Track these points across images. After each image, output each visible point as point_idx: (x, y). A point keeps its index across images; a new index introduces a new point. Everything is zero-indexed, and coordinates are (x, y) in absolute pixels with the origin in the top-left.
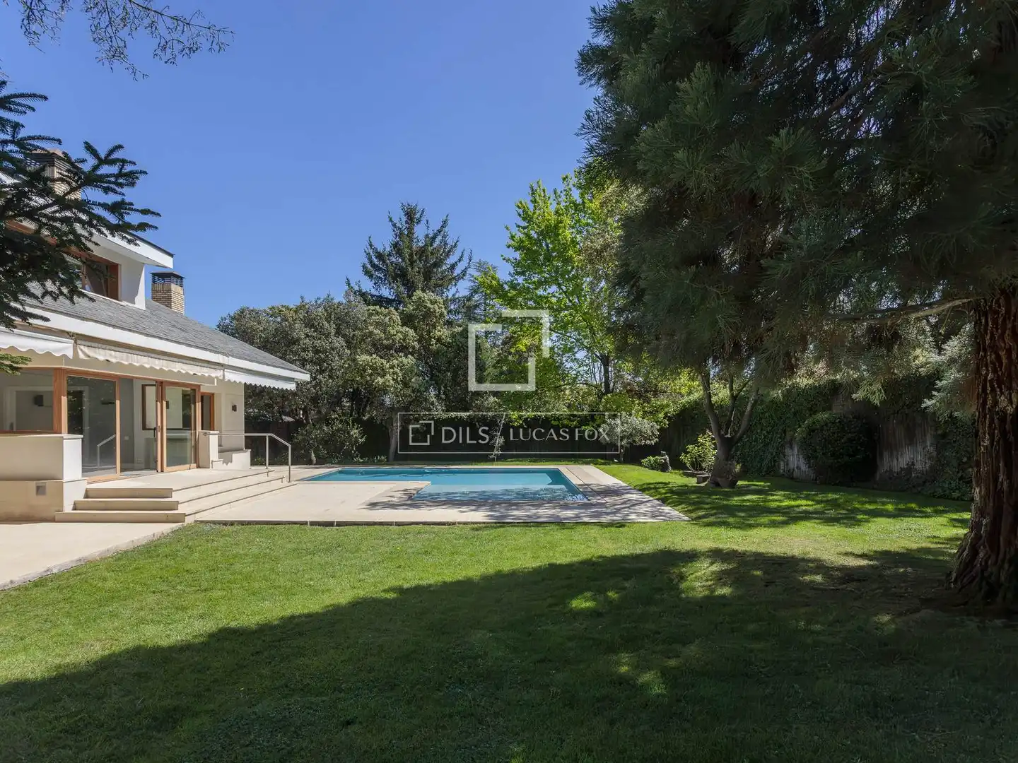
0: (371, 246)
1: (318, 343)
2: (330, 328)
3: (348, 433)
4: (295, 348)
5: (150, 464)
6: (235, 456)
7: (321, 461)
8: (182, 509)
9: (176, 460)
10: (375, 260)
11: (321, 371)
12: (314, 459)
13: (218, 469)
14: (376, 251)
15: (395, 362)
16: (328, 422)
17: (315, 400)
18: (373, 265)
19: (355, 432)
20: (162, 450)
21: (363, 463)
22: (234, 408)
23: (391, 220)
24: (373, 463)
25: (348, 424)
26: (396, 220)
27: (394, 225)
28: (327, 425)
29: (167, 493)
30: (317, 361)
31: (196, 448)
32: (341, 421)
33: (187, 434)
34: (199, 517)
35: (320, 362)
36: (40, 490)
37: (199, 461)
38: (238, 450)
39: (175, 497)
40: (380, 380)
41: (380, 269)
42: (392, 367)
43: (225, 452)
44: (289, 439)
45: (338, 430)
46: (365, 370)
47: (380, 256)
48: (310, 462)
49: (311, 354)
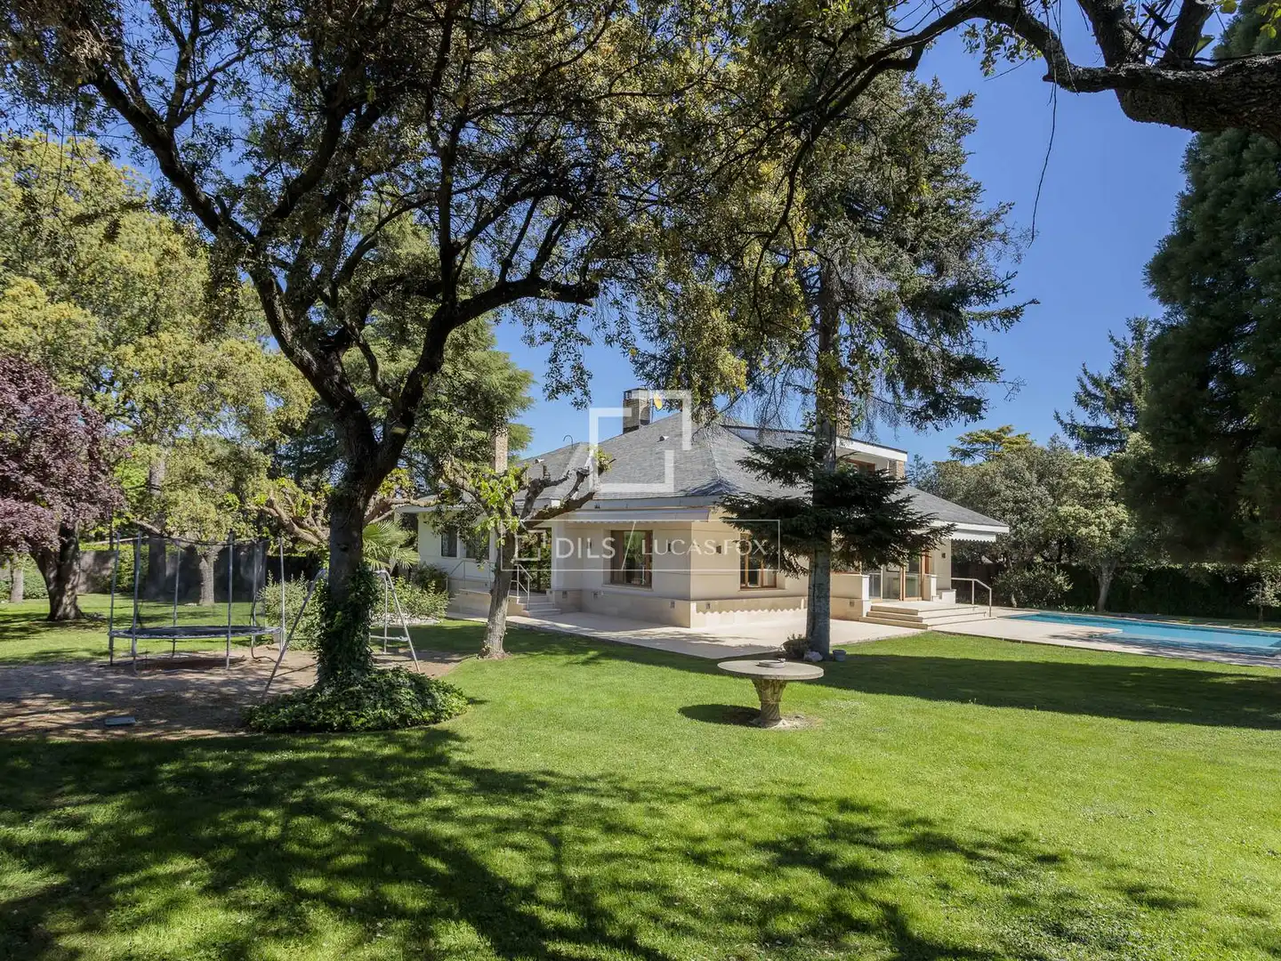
0: (1086, 373)
1: (1019, 494)
2: (1032, 477)
3: (1052, 580)
4: (996, 498)
5: (896, 596)
6: (945, 594)
7: (1021, 605)
8: (924, 622)
9: (910, 594)
10: (1090, 387)
11: (1023, 520)
12: (1014, 602)
13: (935, 602)
14: (1091, 378)
15: (1103, 512)
16: (1030, 566)
17: (1016, 545)
18: (1089, 394)
19: (1059, 579)
20: (903, 586)
21: (1069, 611)
22: (944, 555)
23: (1112, 339)
24: (1080, 611)
25: (1052, 570)
26: (1119, 339)
27: (1117, 344)
28: (1029, 570)
29: (915, 612)
30: (1020, 510)
31: (922, 585)
32: (1045, 567)
33: (915, 576)
34: (935, 628)
35: (1020, 512)
36: (852, 604)
37: (924, 596)
38: (946, 589)
39: (920, 615)
40: (1083, 531)
41: (1096, 397)
42: (1099, 517)
43: (940, 589)
44: (989, 582)
45: (1040, 576)
46: (1067, 521)
47: (1096, 383)
48: (1010, 605)
49: (1011, 505)
